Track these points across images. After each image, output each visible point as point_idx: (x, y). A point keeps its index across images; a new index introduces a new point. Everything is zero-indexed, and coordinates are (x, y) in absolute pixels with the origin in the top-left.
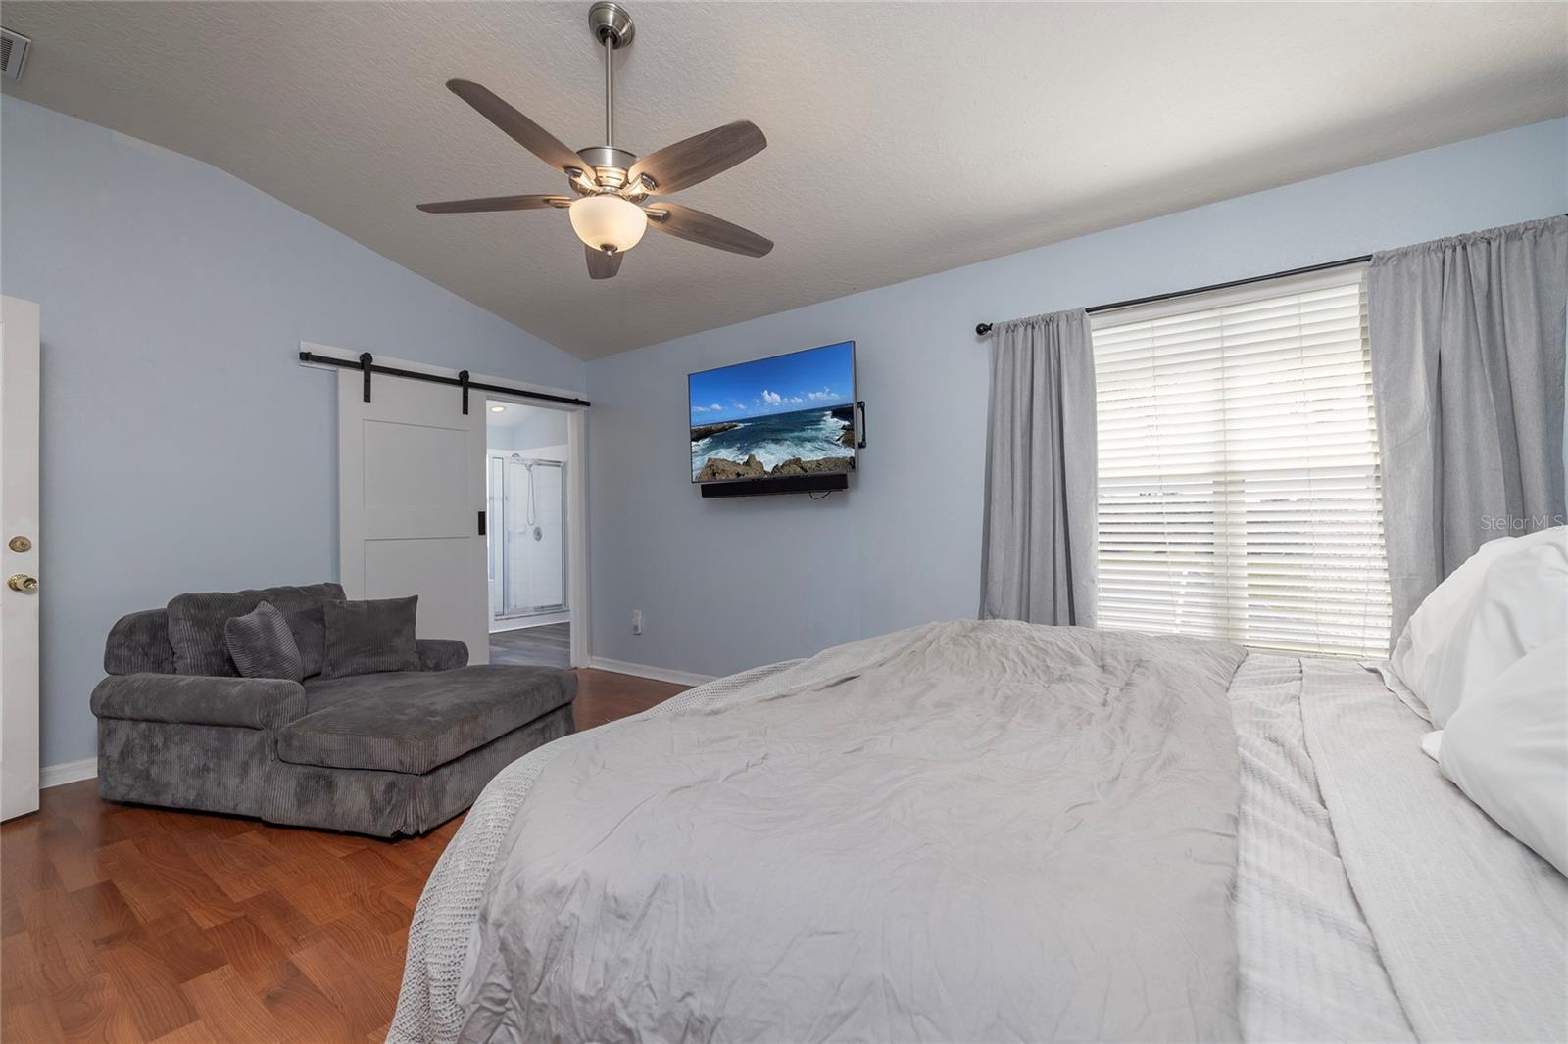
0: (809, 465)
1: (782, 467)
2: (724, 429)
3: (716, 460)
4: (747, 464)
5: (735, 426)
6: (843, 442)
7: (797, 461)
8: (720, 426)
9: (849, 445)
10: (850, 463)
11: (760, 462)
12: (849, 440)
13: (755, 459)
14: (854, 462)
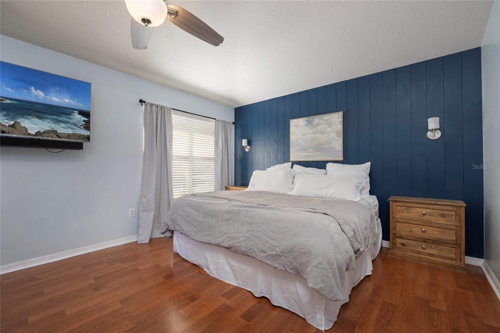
0: (63, 135)
1: (43, 133)
4: (13, 126)
6: (84, 127)
7: (54, 132)
9: (87, 129)
10: (87, 138)
11: (25, 127)
12: (87, 126)
13: (20, 125)
14: (89, 138)
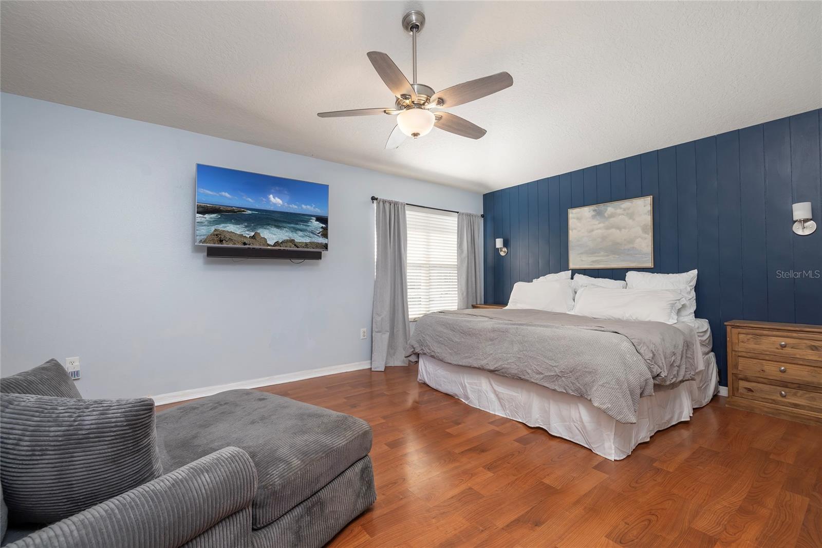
0: (301, 245)
1: (281, 243)
2: (233, 211)
3: (224, 231)
4: (253, 237)
5: (244, 211)
6: (322, 235)
7: (292, 241)
8: (229, 209)
9: (324, 237)
10: (325, 247)
11: (264, 238)
12: (325, 234)
13: (260, 236)
14: (327, 246)
